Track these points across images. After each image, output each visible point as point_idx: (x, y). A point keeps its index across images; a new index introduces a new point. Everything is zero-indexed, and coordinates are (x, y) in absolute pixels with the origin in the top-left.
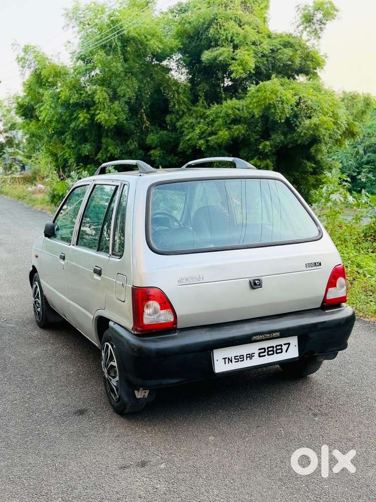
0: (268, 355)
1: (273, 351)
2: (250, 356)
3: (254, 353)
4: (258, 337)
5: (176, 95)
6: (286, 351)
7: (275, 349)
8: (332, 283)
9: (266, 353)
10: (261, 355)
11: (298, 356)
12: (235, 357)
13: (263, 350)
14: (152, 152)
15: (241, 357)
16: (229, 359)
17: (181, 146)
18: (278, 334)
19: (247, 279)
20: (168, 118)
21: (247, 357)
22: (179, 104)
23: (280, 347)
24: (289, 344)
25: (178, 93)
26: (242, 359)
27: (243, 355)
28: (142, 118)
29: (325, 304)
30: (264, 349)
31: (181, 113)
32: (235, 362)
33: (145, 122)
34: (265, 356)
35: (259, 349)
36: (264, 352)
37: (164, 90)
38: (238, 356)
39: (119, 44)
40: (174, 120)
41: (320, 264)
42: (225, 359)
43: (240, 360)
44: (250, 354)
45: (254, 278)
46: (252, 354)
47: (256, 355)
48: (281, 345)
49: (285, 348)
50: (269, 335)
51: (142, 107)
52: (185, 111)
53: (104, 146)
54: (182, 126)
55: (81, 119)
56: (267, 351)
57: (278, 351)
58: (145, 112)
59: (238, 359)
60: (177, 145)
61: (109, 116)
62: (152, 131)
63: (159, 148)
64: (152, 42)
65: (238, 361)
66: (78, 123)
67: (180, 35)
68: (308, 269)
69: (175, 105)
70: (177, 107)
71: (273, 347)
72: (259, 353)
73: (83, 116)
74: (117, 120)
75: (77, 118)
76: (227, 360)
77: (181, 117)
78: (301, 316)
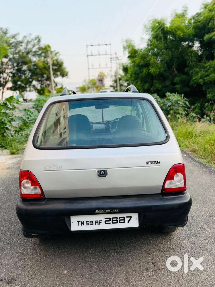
0: (113, 223)
1: (117, 221)
2: (99, 222)
3: (101, 221)
4: (101, 211)
5: (190, 58)
6: (128, 222)
7: (118, 220)
8: (170, 177)
9: (111, 222)
10: (107, 222)
11: (138, 226)
12: (86, 221)
13: (109, 220)
14: (176, 86)
15: (91, 222)
16: (82, 222)
17: (191, 83)
18: (117, 210)
19: (96, 170)
20: (186, 70)
21: (95, 223)
22: (192, 62)
23: (123, 219)
24: (131, 217)
25: (192, 57)
26: (92, 224)
27: (93, 221)
28: (173, 70)
29: (164, 191)
30: (110, 218)
31: (192, 66)
32: (87, 225)
33: (175, 72)
34: (110, 223)
35: (105, 219)
36: (110, 221)
37: (185, 55)
38: (89, 221)
39: (162, 35)
40: (189, 70)
41: (159, 163)
42: (79, 222)
43: (90, 224)
44: (98, 221)
45: (101, 170)
46: (99, 221)
47: (103, 222)
48: (124, 218)
49: (127, 219)
50: (109, 211)
51: (173, 64)
52: (195, 65)
53: (154, 84)
54: (192, 73)
55: (144, 72)
56: (111, 220)
57: (121, 221)
58: (175, 67)
59: (89, 223)
60: (189, 82)
61: (156, 69)
62: (178, 76)
63: (180, 84)
64: (178, 33)
65: (89, 225)
66: (143, 74)
67: (195, 28)
68: (147, 165)
69: (189, 63)
70: (191, 63)
71: (117, 218)
72: (105, 221)
73: (145, 71)
74: (159, 72)
75: (142, 72)
76: (80, 223)
77: (192, 68)
78: (141, 198)
